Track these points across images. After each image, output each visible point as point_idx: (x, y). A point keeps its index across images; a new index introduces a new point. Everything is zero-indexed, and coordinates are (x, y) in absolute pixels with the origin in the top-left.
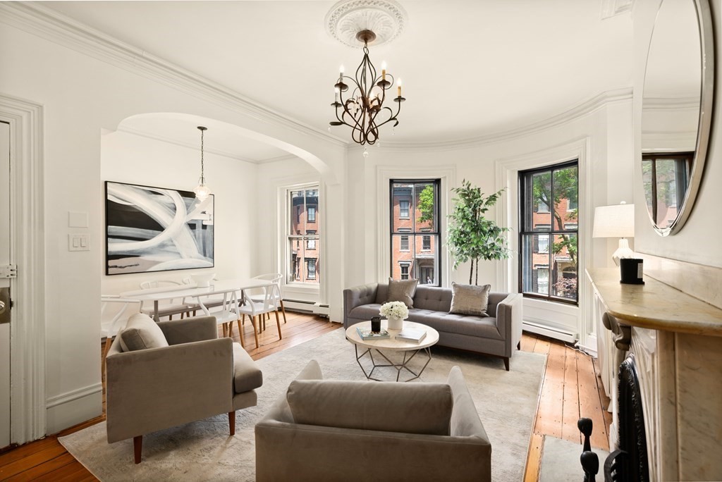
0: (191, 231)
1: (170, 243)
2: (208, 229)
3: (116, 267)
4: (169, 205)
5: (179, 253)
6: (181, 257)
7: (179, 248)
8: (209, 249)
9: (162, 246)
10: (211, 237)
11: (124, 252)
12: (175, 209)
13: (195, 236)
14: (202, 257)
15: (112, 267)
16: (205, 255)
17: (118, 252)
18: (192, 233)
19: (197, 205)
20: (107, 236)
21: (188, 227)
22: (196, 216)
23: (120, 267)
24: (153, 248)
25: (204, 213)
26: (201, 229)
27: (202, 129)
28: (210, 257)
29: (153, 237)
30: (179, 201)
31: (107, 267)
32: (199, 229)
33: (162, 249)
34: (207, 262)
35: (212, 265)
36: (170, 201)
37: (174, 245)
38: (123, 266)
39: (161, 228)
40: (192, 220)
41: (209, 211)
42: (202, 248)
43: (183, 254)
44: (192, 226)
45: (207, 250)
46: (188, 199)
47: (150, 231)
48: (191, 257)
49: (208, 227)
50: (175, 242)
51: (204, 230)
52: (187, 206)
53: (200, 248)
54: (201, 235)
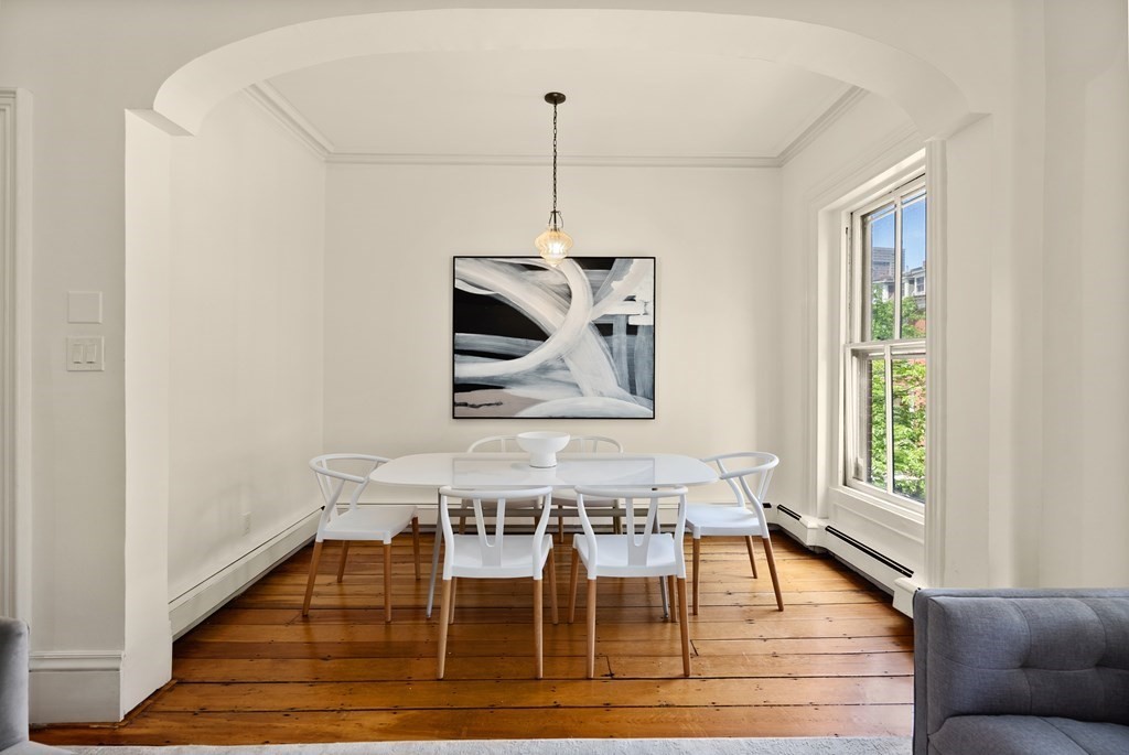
0: (601, 339)
1: (560, 364)
2: (641, 335)
3: (466, 405)
4: (558, 290)
5: (577, 386)
6: (581, 394)
7: (576, 374)
8: (642, 378)
9: (544, 369)
10: (647, 354)
11: (477, 379)
12: (570, 296)
13: (611, 349)
14: (628, 395)
15: (460, 405)
16: (633, 392)
17: (469, 379)
18: (604, 345)
19: (615, 284)
20: (456, 352)
21: (596, 332)
22: (613, 307)
23: (473, 406)
24: (527, 374)
25: (632, 299)
26: (624, 335)
27: (554, 99)
28: (645, 396)
29: (528, 352)
30: (578, 279)
31: (454, 404)
32: (620, 336)
33: (543, 377)
34: (638, 407)
35: (649, 413)
36: (559, 280)
37: (567, 369)
38: (477, 403)
39: (540, 335)
40: (605, 316)
41: (644, 294)
42: (627, 376)
43: (585, 387)
44: (605, 329)
45: (639, 381)
46: (597, 274)
47: (522, 341)
48: (601, 394)
49: (639, 330)
50: (569, 363)
51: (631, 337)
52: (595, 288)
53: (622, 375)
54: (624, 348)
